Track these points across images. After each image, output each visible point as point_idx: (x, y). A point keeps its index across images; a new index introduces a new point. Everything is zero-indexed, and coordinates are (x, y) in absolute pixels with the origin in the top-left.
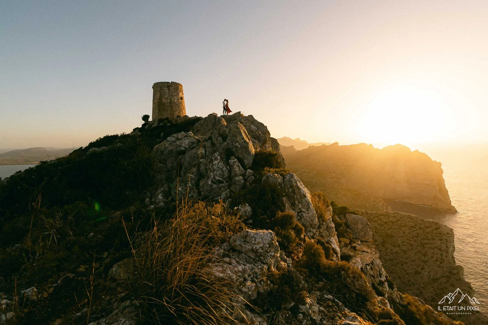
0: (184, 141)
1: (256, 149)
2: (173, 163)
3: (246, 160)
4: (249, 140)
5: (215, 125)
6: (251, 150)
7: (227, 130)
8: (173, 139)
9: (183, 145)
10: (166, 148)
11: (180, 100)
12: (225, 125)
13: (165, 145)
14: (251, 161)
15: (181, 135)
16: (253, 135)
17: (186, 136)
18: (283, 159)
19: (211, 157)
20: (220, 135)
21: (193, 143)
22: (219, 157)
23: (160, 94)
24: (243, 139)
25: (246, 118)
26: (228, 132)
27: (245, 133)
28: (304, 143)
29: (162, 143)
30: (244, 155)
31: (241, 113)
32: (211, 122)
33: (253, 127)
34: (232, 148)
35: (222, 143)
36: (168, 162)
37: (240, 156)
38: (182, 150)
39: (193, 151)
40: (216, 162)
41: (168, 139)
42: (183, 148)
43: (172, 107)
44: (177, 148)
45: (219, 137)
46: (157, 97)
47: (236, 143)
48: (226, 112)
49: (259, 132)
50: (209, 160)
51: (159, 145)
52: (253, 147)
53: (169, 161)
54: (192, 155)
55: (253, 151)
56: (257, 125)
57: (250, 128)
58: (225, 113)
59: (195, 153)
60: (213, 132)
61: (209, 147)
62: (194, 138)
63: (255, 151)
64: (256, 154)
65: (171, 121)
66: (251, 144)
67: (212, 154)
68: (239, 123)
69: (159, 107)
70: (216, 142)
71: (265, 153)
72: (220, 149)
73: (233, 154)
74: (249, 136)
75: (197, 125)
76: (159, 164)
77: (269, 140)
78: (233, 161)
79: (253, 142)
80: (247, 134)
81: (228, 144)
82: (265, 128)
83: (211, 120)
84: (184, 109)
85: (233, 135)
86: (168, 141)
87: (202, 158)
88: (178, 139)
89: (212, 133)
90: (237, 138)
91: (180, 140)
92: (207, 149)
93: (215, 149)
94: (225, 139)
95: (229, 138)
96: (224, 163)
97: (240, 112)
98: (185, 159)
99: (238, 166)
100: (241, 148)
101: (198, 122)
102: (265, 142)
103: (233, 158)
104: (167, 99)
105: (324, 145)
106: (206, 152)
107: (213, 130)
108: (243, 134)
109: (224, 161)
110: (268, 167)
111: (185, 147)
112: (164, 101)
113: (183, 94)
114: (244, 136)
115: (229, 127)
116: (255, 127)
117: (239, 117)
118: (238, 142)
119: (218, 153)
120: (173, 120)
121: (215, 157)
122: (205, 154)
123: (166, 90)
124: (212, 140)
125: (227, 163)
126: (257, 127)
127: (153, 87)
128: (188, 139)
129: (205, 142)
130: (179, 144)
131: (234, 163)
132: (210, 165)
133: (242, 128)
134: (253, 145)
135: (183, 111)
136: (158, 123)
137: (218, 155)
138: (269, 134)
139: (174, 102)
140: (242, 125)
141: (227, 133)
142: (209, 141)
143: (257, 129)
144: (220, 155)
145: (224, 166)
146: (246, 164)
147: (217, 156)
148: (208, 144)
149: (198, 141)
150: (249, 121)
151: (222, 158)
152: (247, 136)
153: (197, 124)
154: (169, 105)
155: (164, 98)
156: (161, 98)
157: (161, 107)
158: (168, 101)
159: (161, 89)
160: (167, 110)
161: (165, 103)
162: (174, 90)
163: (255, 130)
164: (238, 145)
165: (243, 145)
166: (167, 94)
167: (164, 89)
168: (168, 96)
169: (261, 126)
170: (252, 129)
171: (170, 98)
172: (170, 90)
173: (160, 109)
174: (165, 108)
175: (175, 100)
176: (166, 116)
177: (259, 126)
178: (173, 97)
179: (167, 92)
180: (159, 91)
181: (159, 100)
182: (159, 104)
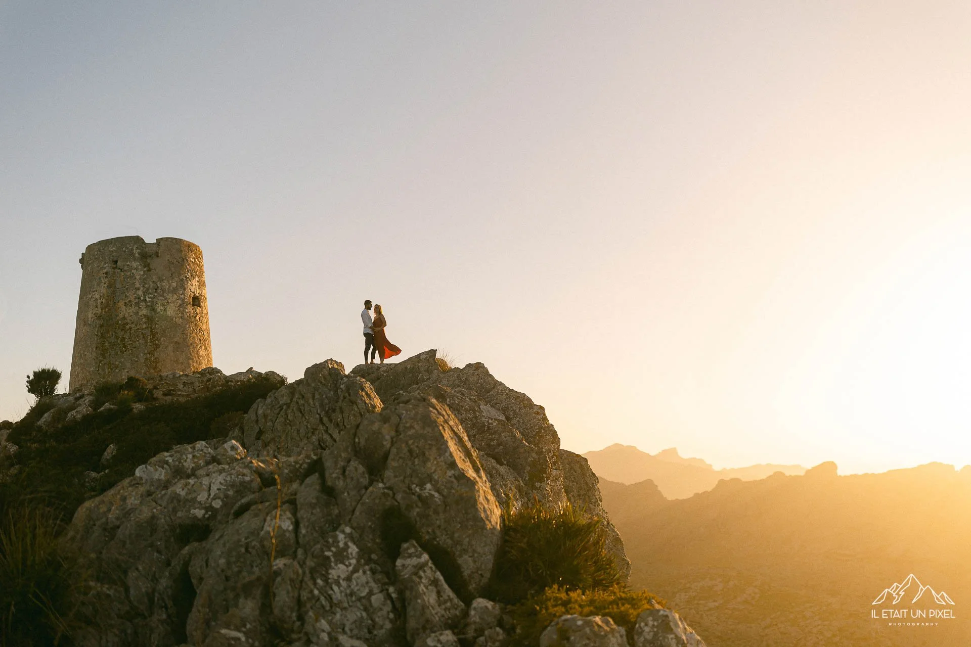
0: (206, 481)
1: (504, 503)
2: (155, 579)
3: (466, 557)
4: (477, 470)
5: (334, 411)
6: (485, 511)
7: (387, 433)
8: (161, 474)
9: (202, 497)
10: (127, 514)
11: (190, 309)
12: (374, 407)
13: (124, 499)
14: (488, 560)
15: (194, 456)
16: (489, 445)
17: (214, 460)
18: (617, 540)
19: (322, 551)
20: (357, 452)
21: (242, 488)
22: (353, 549)
23: (111, 285)
24: (453, 465)
25: (459, 376)
26: (388, 437)
27: (460, 441)
28: (695, 468)
29: (112, 492)
30: (456, 535)
31: (438, 356)
32: (317, 396)
33: (488, 412)
34: (409, 507)
35: (366, 488)
36: (132, 574)
37: (443, 540)
38: (195, 517)
39: (247, 522)
40: (339, 571)
41: (138, 472)
42: (199, 513)
43: (154, 334)
44: (175, 511)
45: (352, 463)
46: (97, 296)
47: (422, 485)
48: (377, 352)
49: (511, 431)
50: (310, 563)
51: (98, 499)
52: (492, 498)
53: (137, 569)
54: (239, 541)
55: (494, 514)
56: (503, 405)
57: (476, 417)
58: (373, 357)
59: (252, 533)
60: (326, 437)
61: (312, 506)
62: (248, 466)
63: (502, 516)
64: (509, 529)
65: (150, 391)
66: (483, 487)
67: (323, 534)
68: (434, 401)
69: (103, 336)
70: (340, 484)
71: (547, 522)
72: (357, 513)
73: (409, 532)
74: (474, 454)
75: (260, 412)
76: (92, 584)
77: (555, 463)
78: (414, 561)
79: (492, 476)
80: (469, 445)
81: (390, 488)
82: (538, 413)
83: (316, 389)
84: (205, 342)
85: (411, 451)
86: (137, 483)
87: (281, 554)
88: (179, 473)
89: (322, 446)
90: (429, 465)
91: (189, 477)
92: (301, 513)
93: (336, 511)
94: (375, 469)
95: (395, 464)
96: (373, 572)
97: (433, 352)
98: (207, 561)
99: (435, 582)
100: (446, 504)
101: (264, 397)
102: (538, 474)
103: (412, 550)
104: (137, 304)
105: (778, 475)
106: (297, 524)
107: (326, 431)
108: (452, 446)
109: (375, 562)
110: (561, 585)
111: (209, 508)
112: (124, 311)
113: (202, 284)
114: (454, 455)
115: (394, 419)
116: (494, 413)
117: (429, 371)
118: (430, 479)
119: (348, 530)
120: (155, 388)
121: (338, 546)
122: (292, 536)
123: (136, 269)
124: (322, 476)
125: (389, 576)
126: (504, 411)
127: (81, 261)
128: (221, 472)
129: (291, 481)
130: (183, 493)
131: (416, 574)
132: (315, 584)
133: (446, 421)
134: (493, 488)
135: (202, 352)
136: (96, 404)
137: (350, 537)
138: (556, 439)
139: (165, 317)
140: (446, 411)
141: (387, 444)
142: (314, 478)
143: (502, 417)
144: (356, 535)
145: (375, 587)
146: (466, 573)
147: (346, 544)
148: (308, 491)
149: (267, 481)
150: (470, 389)
151: (365, 554)
152: (468, 454)
153: (260, 408)
154: (144, 326)
155: (125, 303)
156: (111, 303)
157: (110, 337)
158: (140, 313)
159: (114, 266)
160: (135, 348)
161: (129, 321)
162: (168, 269)
163: (495, 424)
164: (433, 493)
165: (453, 491)
166: (137, 285)
167: (128, 265)
168: (140, 293)
169: (520, 408)
170: (484, 419)
171: (150, 301)
172: (149, 270)
173: (107, 344)
174: (126, 340)
175: (168, 309)
176: (128, 372)
177: (512, 407)
178: (161, 298)
179: (138, 277)
180: (106, 273)
181: (104, 310)
182: (102, 326)
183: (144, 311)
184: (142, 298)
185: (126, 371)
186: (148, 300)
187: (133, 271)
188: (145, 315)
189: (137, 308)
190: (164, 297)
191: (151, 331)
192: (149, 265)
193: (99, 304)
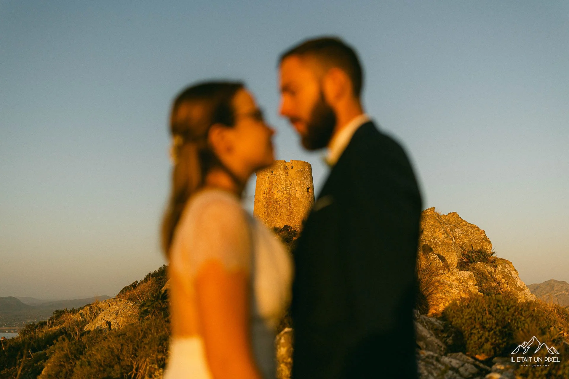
23: (271, 183)
30: (446, 253)
33: (459, 231)
37: (442, 254)
43: (290, 205)
47: (434, 239)
49: (468, 238)
69: (267, 207)
90: (436, 233)
100: (442, 245)
104: (283, 192)
112: (277, 195)
113: (312, 181)
116: (461, 232)
123: (282, 175)
126: (466, 232)
139: (295, 198)
143: (465, 234)
154: (286, 202)
155: (277, 191)
156: (271, 191)
157: (270, 208)
158: (284, 196)
159: (272, 174)
160: (282, 213)
161: (279, 200)
162: (296, 174)
163: (461, 236)
164: (438, 241)
165: (444, 241)
166: (282, 183)
167: (278, 173)
168: (284, 186)
169: (473, 231)
170: (456, 233)
171: (288, 190)
172: (288, 175)
173: (269, 211)
174: (278, 209)
175: (296, 194)
176: (279, 224)
177: (470, 231)
178: (294, 189)
179: (283, 179)
180: (268, 177)
181: (267, 195)
182: (267, 202)
183: (286, 195)
184: (285, 189)
185: (278, 224)
186: (287, 189)
187: (280, 176)
188: (286, 197)
189: (283, 193)
190: (295, 188)
191: (289, 205)
192: (287, 173)
193: (265, 192)
